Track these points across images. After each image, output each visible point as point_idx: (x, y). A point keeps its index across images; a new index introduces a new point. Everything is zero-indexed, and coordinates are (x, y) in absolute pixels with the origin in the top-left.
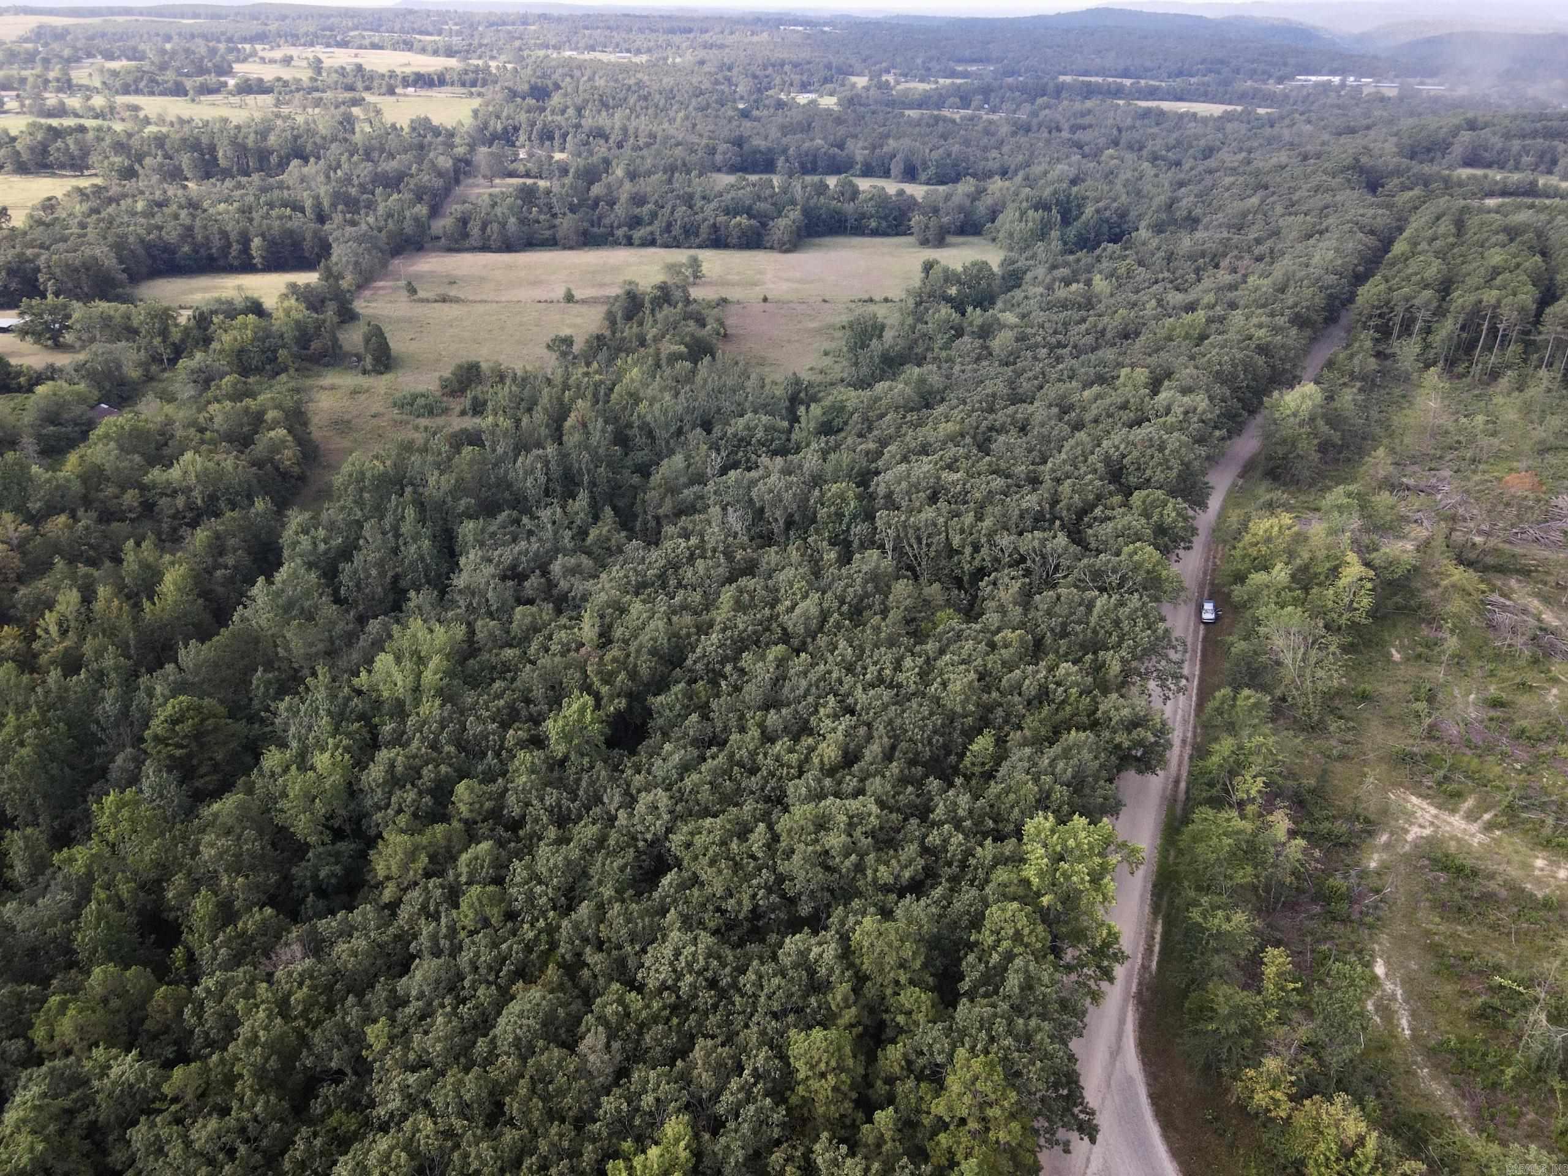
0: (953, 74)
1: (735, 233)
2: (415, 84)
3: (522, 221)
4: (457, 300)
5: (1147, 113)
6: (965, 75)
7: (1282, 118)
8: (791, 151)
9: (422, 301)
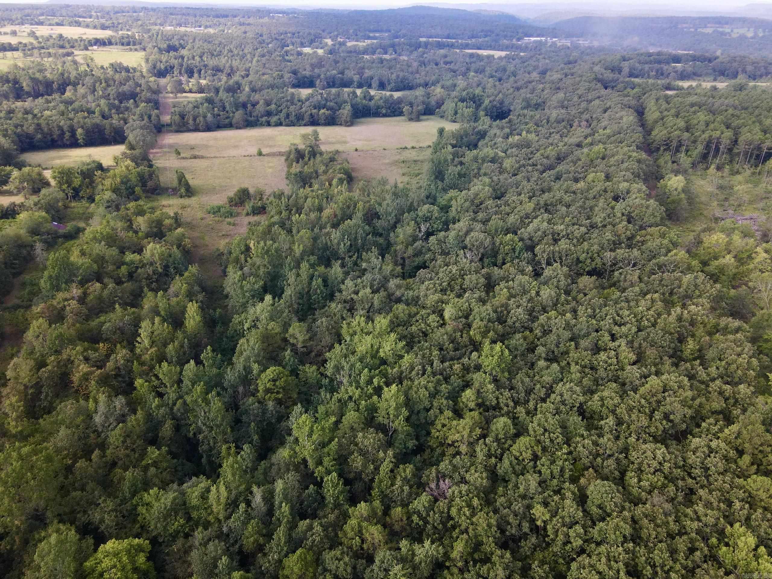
0: (369, 38)
1: (323, 118)
2: (95, 44)
3: (214, 116)
4: (202, 157)
5: (472, 56)
6: (374, 38)
7: (532, 57)
8: (322, 76)
9: (184, 158)
